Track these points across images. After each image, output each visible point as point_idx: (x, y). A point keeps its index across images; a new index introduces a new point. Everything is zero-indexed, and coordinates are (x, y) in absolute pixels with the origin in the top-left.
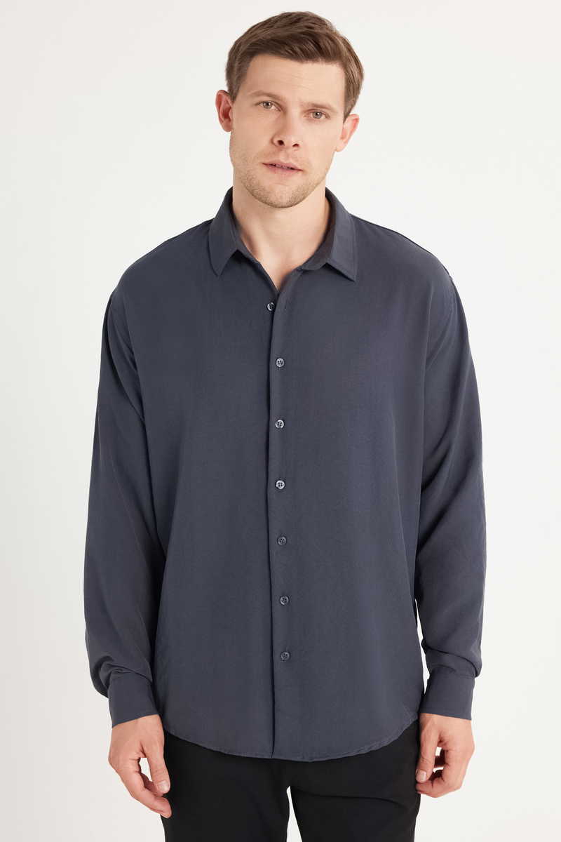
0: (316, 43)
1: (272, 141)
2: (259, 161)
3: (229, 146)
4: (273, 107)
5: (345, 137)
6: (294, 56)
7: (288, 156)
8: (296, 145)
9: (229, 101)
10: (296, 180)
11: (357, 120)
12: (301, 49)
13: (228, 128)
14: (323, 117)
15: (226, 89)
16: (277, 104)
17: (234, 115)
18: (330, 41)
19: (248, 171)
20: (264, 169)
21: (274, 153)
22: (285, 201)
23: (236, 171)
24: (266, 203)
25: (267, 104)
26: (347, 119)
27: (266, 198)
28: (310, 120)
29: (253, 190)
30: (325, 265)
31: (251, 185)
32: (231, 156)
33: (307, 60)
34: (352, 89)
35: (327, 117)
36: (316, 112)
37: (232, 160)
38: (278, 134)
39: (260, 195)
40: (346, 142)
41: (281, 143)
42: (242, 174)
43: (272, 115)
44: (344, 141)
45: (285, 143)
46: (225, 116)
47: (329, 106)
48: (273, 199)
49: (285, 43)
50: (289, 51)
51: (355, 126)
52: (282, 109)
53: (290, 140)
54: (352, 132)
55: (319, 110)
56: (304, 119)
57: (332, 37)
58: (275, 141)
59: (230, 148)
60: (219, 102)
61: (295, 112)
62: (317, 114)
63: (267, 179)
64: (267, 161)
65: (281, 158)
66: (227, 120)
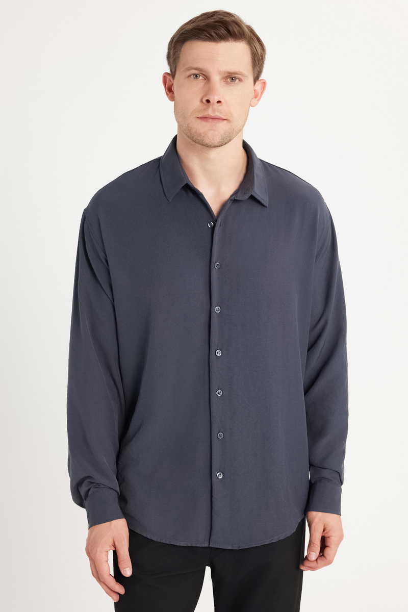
0: (226, 27)
1: (201, 101)
2: (194, 116)
3: (173, 111)
4: (201, 78)
5: (257, 96)
6: (211, 39)
7: (214, 111)
8: (219, 102)
9: (171, 79)
10: (222, 127)
11: (264, 83)
12: (216, 33)
13: (172, 98)
14: (237, 80)
15: (169, 71)
16: (204, 75)
17: (175, 88)
18: (236, 26)
19: (188, 124)
20: (199, 121)
21: (204, 109)
22: (216, 141)
23: (180, 126)
24: (203, 145)
25: (196, 76)
26: (257, 83)
27: (203, 141)
28: (227, 83)
29: (193, 137)
30: (250, 197)
31: (191, 134)
32: (176, 117)
33: (220, 40)
34: (258, 60)
35: (240, 80)
36: (231, 78)
37: (177, 120)
38: (205, 95)
39: (198, 139)
40: (259, 100)
41: (208, 101)
42: (184, 128)
43: (200, 82)
44: (257, 99)
45: (211, 101)
46: (170, 90)
47: (241, 72)
48: (207, 141)
49: (204, 30)
50: (208, 35)
51: (264, 88)
52: (207, 78)
53: (214, 99)
54: (262, 93)
55: (233, 75)
56: (223, 83)
57: (237, 23)
58: (204, 100)
59: (175, 112)
60: (165, 82)
61: (216, 78)
62: (232, 79)
63: (201, 128)
64: (200, 116)
65: (210, 112)
66: (171, 93)
